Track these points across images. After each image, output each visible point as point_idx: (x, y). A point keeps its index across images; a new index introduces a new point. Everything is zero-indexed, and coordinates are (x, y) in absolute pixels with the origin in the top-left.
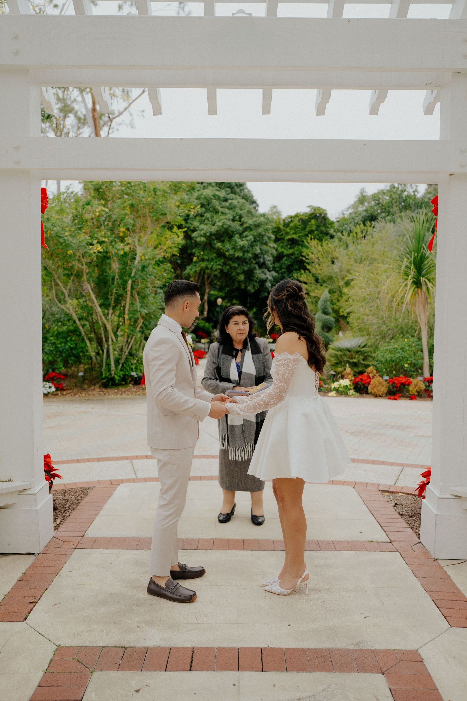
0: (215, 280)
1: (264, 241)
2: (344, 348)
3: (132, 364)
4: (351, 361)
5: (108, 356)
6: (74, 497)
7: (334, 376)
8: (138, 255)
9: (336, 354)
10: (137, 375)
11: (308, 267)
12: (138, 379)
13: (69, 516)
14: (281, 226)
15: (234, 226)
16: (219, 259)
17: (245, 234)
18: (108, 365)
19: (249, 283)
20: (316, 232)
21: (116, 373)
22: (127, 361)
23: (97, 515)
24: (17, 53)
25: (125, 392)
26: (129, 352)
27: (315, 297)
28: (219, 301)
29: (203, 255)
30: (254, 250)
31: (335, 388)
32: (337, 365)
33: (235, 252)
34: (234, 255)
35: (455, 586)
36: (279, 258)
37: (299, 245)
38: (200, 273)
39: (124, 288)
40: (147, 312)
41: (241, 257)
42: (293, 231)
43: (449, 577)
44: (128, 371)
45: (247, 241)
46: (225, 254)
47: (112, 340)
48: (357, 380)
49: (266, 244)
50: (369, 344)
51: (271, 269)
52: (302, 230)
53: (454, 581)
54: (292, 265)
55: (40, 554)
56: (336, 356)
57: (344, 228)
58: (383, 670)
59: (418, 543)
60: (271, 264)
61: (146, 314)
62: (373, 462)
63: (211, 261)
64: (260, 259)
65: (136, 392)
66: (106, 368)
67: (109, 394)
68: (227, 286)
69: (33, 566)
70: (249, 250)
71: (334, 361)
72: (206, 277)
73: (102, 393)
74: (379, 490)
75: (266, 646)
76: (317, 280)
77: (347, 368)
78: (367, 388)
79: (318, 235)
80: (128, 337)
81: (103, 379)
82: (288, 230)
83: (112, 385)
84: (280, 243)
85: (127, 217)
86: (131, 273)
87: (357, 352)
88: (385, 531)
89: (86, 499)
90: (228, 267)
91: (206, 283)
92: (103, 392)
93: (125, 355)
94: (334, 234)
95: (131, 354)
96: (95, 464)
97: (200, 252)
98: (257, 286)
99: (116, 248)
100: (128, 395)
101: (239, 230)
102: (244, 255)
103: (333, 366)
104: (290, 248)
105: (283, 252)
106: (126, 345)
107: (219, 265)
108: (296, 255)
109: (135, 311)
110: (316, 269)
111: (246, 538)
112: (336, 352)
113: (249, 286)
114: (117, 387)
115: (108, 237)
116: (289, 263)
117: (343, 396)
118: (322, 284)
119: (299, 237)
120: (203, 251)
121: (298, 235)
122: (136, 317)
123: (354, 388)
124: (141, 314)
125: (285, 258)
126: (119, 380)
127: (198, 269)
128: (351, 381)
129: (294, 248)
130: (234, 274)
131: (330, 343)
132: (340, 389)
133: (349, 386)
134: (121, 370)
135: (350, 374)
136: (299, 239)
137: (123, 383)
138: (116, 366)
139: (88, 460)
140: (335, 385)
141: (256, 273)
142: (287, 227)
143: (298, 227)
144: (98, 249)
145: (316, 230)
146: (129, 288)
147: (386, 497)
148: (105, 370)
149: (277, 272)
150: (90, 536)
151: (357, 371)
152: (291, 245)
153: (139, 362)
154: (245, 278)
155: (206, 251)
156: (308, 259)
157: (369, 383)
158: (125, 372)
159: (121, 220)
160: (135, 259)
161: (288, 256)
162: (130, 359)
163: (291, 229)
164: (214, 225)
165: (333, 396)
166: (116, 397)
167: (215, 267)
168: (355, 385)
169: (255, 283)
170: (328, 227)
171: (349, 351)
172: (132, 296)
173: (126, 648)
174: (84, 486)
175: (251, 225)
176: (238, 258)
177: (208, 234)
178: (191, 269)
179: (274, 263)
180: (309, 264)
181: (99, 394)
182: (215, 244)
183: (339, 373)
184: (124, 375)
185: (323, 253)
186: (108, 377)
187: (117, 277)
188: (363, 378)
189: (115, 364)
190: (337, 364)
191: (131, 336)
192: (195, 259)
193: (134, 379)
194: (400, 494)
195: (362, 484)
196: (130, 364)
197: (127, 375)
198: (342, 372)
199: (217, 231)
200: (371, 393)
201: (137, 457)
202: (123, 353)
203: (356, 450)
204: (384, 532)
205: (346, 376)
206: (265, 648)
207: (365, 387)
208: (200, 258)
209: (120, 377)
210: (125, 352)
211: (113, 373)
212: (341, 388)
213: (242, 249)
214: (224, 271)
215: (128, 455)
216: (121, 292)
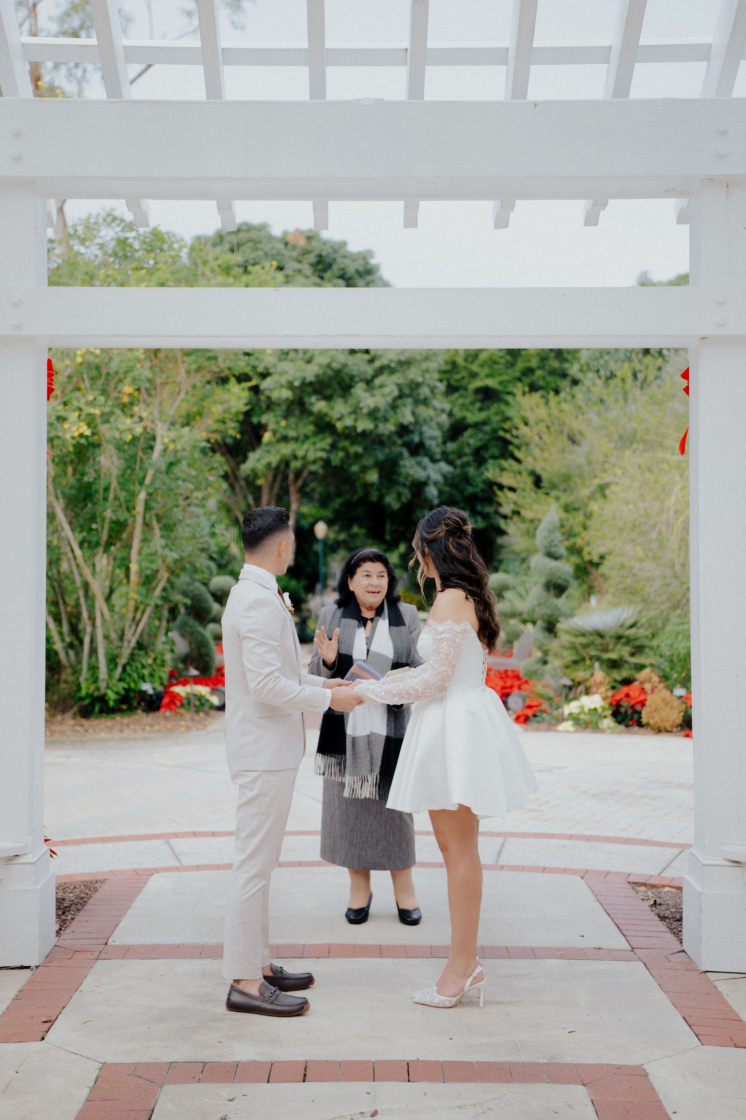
0: (312, 481)
1: (422, 397)
2: (590, 629)
3: (143, 667)
4: (606, 656)
5: (93, 651)
6: (72, 895)
7: (570, 688)
8: (158, 441)
9: (572, 643)
10: (154, 689)
11: (518, 454)
12: (154, 698)
13: (72, 919)
14: (460, 360)
15: (355, 364)
16: (320, 436)
17: (377, 382)
18: (94, 668)
19: (388, 489)
20: (539, 373)
21: (110, 685)
22: (133, 660)
23: (122, 916)
24: (18, 159)
25: (128, 725)
26: (138, 643)
27: (532, 521)
28: (321, 529)
29: (286, 427)
30: (399, 415)
31: (570, 714)
32: (577, 667)
33: (356, 420)
34: (355, 428)
35: (725, 1003)
36: (456, 430)
37: (501, 400)
38: (278, 467)
39: (130, 509)
40: (176, 556)
41: (371, 432)
42: (485, 371)
43: (720, 993)
44: (134, 681)
45: (383, 396)
46: (334, 426)
47: (102, 614)
48: (618, 697)
49: (425, 402)
50: (643, 620)
51: (438, 457)
52: (507, 368)
53: (727, 998)
54: (484, 447)
55: (39, 968)
56: (573, 647)
57: (602, 362)
58: (585, 1082)
59: (679, 952)
60: (438, 446)
61: (176, 561)
62: (627, 841)
63: (303, 442)
64: (411, 436)
65: (151, 726)
66: (88, 676)
67: (95, 731)
68: (339, 495)
69: (31, 982)
70: (388, 417)
71: (569, 656)
72: (291, 477)
73: (79, 728)
74: (629, 882)
75: (415, 1059)
76: (538, 482)
77: (596, 673)
78: (640, 713)
79: (544, 378)
80: (136, 609)
81: (81, 699)
82: (475, 368)
83: (101, 711)
84: (457, 399)
85: (138, 366)
86: (144, 478)
87: (619, 638)
88: (625, 936)
89: (97, 896)
90: (341, 454)
91: (292, 489)
92: (82, 725)
93: (128, 647)
94: (579, 376)
95: (140, 646)
96: (98, 846)
97: (278, 423)
98: (407, 494)
99: (118, 429)
100: (135, 731)
101: (364, 373)
102: (376, 427)
103: (567, 667)
104: (481, 409)
105: (464, 418)
106: (130, 626)
107: (323, 450)
108: (495, 425)
109: (151, 554)
110: (535, 459)
111: (384, 943)
112: (573, 639)
113: (388, 494)
114: (112, 716)
115: (100, 406)
116: (478, 444)
117: (588, 730)
118: (548, 491)
119: (501, 383)
120: (286, 417)
121: (498, 379)
122: (154, 567)
123: (615, 714)
124: (164, 561)
125: (470, 432)
126: (115, 701)
127: (274, 459)
128: (604, 699)
129: (488, 408)
130: (355, 468)
131: (559, 620)
132: (582, 716)
133: (600, 710)
134: (121, 680)
135: (602, 683)
136: (500, 388)
137: (124, 707)
138: (110, 671)
139: (84, 841)
140: (572, 708)
141: (405, 466)
142: (472, 363)
143: (498, 360)
144: (81, 431)
145: (539, 368)
146: (140, 508)
147: (640, 893)
148: (87, 680)
149: (450, 463)
150: (118, 943)
151: (619, 678)
152: (482, 401)
153: (158, 661)
154: (381, 477)
155: (292, 420)
156: (517, 437)
157: (643, 703)
158: (128, 684)
159: (127, 372)
160: (152, 448)
161: (476, 426)
162: (139, 655)
163: (482, 366)
164: (309, 362)
165: (567, 732)
166: (109, 736)
167: (311, 456)
168: (614, 708)
169: (401, 489)
170: (566, 360)
171: (601, 635)
172: (147, 525)
173: (205, 1063)
174: (88, 879)
175: (392, 361)
176: (364, 434)
177: (297, 383)
178: (259, 460)
179: (444, 443)
180: (518, 447)
181: (74, 730)
182: (311, 404)
183: (579, 684)
184: (127, 690)
185: (549, 423)
186: (92, 696)
187: (114, 485)
188: (632, 693)
189: (108, 666)
190: (575, 662)
191: (142, 607)
192: (267, 437)
193: (148, 698)
194: (667, 889)
195: (597, 873)
196: (139, 666)
197: (134, 691)
198: (587, 680)
199: (317, 376)
200: (648, 724)
201: (176, 835)
202: (125, 644)
203: (598, 822)
204: (624, 938)
205: (594, 689)
206: (413, 1061)
207: (635, 712)
208: (278, 435)
209: (117, 693)
210: (129, 642)
211: (102, 685)
212: (585, 713)
213: (373, 414)
214: (333, 464)
215: (157, 832)
216: (123, 516)
